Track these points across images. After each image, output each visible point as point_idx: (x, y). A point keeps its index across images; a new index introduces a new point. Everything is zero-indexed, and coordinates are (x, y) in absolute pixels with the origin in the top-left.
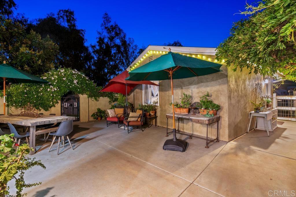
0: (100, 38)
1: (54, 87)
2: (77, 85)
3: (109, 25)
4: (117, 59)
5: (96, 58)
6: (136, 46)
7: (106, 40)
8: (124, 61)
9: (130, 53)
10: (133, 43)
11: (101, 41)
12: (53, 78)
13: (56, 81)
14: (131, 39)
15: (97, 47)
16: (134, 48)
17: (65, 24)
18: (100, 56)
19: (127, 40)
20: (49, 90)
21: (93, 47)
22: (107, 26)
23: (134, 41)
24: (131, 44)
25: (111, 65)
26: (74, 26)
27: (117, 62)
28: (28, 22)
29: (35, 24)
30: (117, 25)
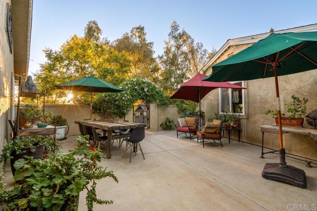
0: (167, 48)
1: (128, 96)
2: (147, 93)
3: (177, 33)
4: (184, 67)
5: (163, 69)
6: (205, 51)
7: (173, 49)
8: (192, 69)
9: (198, 59)
10: (201, 48)
11: (168, 51)
12: (127, 88)
13: (129, 90)
14: (200, 44)
15: (165, 57)
16: (203, 53)
17: (137, 41)
18: (167, 65)
19: (194, 46)
20: (123, 98)
21: (161, 58)
22: (175, 35)
23: (202, 45)
24: (199, 50)
25: (178, 74)
26: (144, 40)
27: (184, 71)
28: (110, 44)
29: (115, 44)
30: (185, 32)
